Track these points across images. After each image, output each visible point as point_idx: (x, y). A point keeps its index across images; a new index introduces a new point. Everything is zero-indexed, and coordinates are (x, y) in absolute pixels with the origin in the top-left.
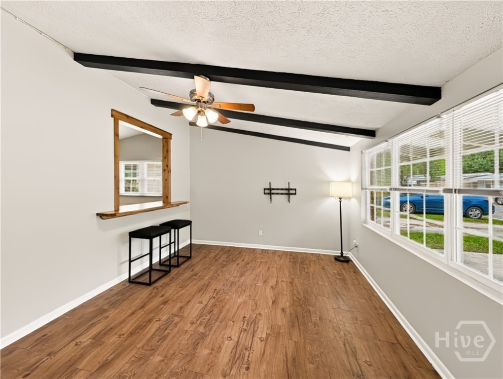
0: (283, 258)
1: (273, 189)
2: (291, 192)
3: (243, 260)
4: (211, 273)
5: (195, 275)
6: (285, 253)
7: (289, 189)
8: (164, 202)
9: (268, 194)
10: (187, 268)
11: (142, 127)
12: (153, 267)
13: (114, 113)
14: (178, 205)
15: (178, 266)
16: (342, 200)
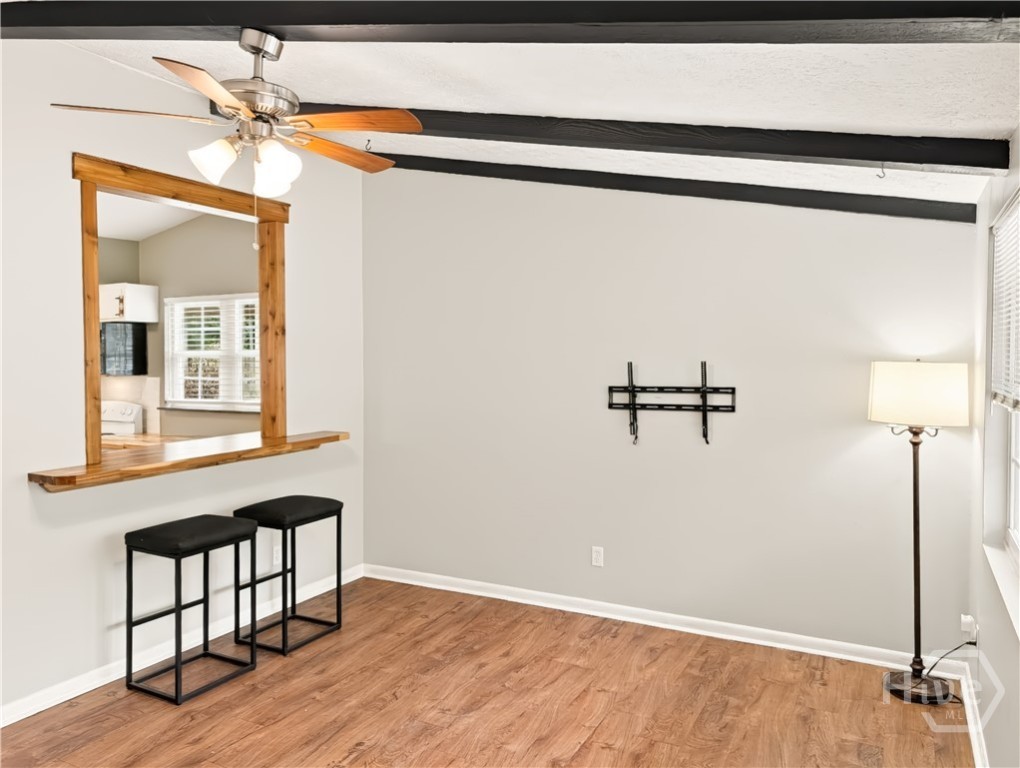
0: (662, 660)
1: (644, 390)
2: (714, 400)
3: (506, 654)
4: (374, 688)
5: (322, 687)
6: (683, 641)
7: (703, 391)
8: (264, 437)
9: (625, 407)
10: (307, 662)
11: (176, 197)
12: (212, 649)
13: (80, 164)
14: (312, 444)
15: (283, 651)
16: (922, 437)
